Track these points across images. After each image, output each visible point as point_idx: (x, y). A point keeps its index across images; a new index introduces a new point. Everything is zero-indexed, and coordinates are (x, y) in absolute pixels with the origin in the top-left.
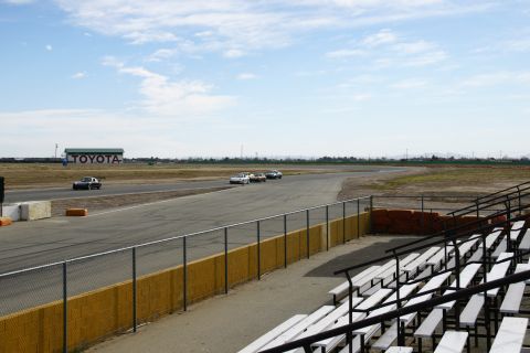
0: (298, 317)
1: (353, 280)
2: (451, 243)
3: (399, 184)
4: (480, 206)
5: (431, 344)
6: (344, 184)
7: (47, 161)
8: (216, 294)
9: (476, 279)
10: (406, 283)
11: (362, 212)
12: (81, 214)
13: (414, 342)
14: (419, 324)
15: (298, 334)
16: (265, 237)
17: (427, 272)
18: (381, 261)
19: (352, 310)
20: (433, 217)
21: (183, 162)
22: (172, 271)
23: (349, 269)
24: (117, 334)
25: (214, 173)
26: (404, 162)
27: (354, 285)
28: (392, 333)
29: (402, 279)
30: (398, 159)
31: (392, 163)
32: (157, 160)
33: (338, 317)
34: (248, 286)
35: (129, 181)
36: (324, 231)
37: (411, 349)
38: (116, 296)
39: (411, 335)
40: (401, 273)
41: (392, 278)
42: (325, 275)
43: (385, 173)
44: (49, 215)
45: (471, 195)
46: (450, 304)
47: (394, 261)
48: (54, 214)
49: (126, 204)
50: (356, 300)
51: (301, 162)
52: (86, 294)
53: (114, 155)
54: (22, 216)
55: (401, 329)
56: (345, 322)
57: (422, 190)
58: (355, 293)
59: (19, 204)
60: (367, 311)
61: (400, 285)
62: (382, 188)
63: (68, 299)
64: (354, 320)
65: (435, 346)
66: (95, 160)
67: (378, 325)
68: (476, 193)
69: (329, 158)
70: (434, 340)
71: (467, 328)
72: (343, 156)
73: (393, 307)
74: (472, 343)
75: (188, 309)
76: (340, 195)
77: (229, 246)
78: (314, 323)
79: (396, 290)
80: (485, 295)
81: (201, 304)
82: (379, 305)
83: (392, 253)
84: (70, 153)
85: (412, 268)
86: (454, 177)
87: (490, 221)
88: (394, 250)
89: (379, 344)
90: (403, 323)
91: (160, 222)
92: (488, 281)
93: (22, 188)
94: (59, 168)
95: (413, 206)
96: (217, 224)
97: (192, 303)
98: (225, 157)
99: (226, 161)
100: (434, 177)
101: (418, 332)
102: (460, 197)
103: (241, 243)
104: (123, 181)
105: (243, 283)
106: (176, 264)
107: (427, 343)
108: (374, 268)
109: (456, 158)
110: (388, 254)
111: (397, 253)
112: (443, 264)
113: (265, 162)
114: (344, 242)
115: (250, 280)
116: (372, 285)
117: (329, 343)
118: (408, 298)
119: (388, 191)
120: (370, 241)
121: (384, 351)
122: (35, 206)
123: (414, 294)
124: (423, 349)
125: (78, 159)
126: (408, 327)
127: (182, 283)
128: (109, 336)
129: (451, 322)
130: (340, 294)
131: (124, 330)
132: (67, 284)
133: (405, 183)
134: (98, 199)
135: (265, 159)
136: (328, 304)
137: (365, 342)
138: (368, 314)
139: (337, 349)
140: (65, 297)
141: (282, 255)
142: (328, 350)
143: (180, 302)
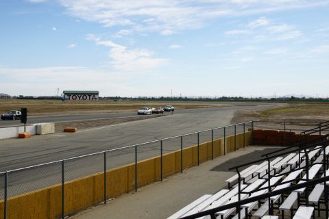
0: (206, 196)
1: (241, 173)
2: (303, 151)
3: (270, 114)
4: (322, 128)
5: (290, 214)
6: (235, 114)
7: (52, 98)
8: (156, 181)
9: (319, 174)
10: (274, 176)
11: (247, 131)
12: (73, 131)
13: (279, 212)
14: (283, 202)
15: (206, 207)
16: (186, 147)
17: (288, 169)
18: (258, 162)
19: (240, 192)
20: (291, 135)
21: (135, 99)
22: (128, 167)
23: (239, 167)
24: (95, 205)
26: (273, 100)
27: (241, 176)
28: (266, 207)
29: (272, 173)
30: (270, 98)
31: (266, 100)
32: (119, 98)
33: (232, 196)
34: (175, 177)
35: (105, 111)
36: (223, 143)
38: (94, 181)
39: (278, 208)
40: (271, 169)
41: (265, 173)
42: (223, 170)
43: (261, 107)
44: (53, 131)
45: (315, 121)
46: (302, 190)
47: (267, 162)
48: (57, 131)
49: (100, 125)
50: (243, 186)
51: (208, 100)
52: (76, 180)
53: (93, 95)
54: (37, 132)
55: (271, 205)
56: (235, 200)
57: (284, 118)
58: (242, 182)
59: (36, 124)
60: (250, 193)
61: (270, 177)
62: (259, 116)
63: (65, 183)
64: (241, 199)
65: (293, 215)
66: (81, 98)
67: (256, 202)
68: (319, 120)
69: (226, 98)
70: (292, 212)
71: (313, 205)
72: (234, 96)
73: (266, 191)
74: (316, 214)
75: (138, 190)
76: (233, 120)
77: (163, 152)
78: (216, 200)
79: (268, 180)
80: (325, 184)
81: (146, 187)
82: (257, 190)
83: (265, 157)
84: (66, 94)
85: (278, 167)
86: (304, 110)
87: (328, 138)
88: (267, 155)
89: (257, 214)
90: (272, 201)
91: (118, 137)
92: (327, 175)
93: (37, 115)
94: (59, 103)
95: (279, 128)
96: (156, 138)
97: (140, 186)
99: (162, 99)
100: (292, 110)
101: (281, 207)
102: (309, 122)
103: (171, 150)
104: (99, 111)
105: (172, 175)
106: (130, 163)
107: (287, 214)
108: (254, 166)
109: (306, 98)
110: (263, 158)
111: (269, 157)
112: (298, 164)
113: (186, 100)
114: (235, 150)
115: (176, 173)
116: (253, 177)
117: (226, 213)
118: (276, 185)
119: (262, 118)
120: (251, 150)
122: (44, 126)
123: (279, 183)
124: (285, 217)
125: (71, 97)
126: (276, 204)
127: (134, 175)
128: (90, 206)
129: (303, 200)
130: (232, 183)
131: (98, 203)
132: (65, 174)
133: (273, 113)
134: (83, 122)
135: (186, 98)
136: (225, 188)
137: (248, 212)
138: (250, 195)
139: (231, 216)
140: (63, 182)
141: (196, 157)
142: (225, 217)
143: (133, 186)
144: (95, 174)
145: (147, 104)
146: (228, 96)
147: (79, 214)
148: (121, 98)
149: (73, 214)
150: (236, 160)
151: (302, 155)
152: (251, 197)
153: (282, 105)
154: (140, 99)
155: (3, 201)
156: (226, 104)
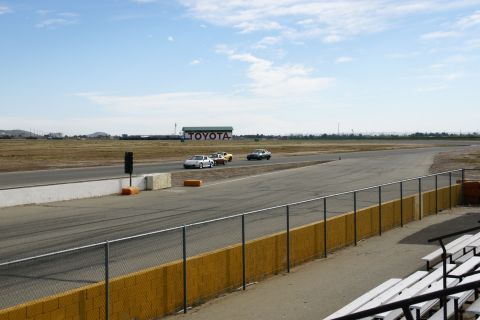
0: (392, 281)
1: (446, 247)
6: (436, 158)
7: (168, 138)
8: (316, 257)
11: (454, 184)
12: (196, 184)
15: (394, 296)
16: (361, 207)
18: (473, 231)
19: (446, 275)
21: (285, 138)
22: (276, 236)
23: (443, 237)
24: (229, 291)
25: (314, 149)
27: (448, 252)
32: (262, 136)
33: (433, 282)
34: (346, 251)
36: (417, 201)
38: (228, 257)
42: (419, 242)
43: (476, 147)
44: (170, 185)
48: (174, 184)
49: (235, 176)
50: (449, 267)
51: (394, 138)
52: (202, 255)
53: (225, 132)
54: (147, 186)
56: (438, 287)
58: (448, 260)
59: (145, 175)
60: (460, 278)
62: (473, 161)
63: (187, 259)
64: (448, 286)
66: (208, 137)
67: (472, 292)
69: (421, 134)
72: (434, 132)
75: (291, 270)
76: (432, 168)
77: (327, 214)
78: (409, 287)
81: (303, 266)
82: (472, 272)
84: (186, 131)
89: (473, 308)
91: (263, 193)
93: (146, 162)
94: (177, 144)
96: (317, 194)
97: (295, 265)
98: (323, 133)
99: (325, 137)
103: (340, 211)
105: (340, 249)
106: (279, 230)
108: (465, 237)
113: (361, 138)
114: (436, 213)
115: (347, 246)
116: (465, 253)
117: (424, 306)
120: (461, 212)
121: (477, 316)
122: (158, 178)
125: (193, 136)
127: (286, 248)
128: (222, 292)
130: (432, 261)
131: (235, 288)
132: (187, 246)
134: (210, 172)
135: (360, 135)
136: (422, 269)
137: (459, 306)
138: (461, 280)
139: (431, 312)
140: (184, 258)
141: (377, 223)
142: (422, 312)
143: (284, 265)
144: (230, 247)
145: (302, 145)
146: (424, 132)
147: (207, 303)
148: (265, 137)
149: (200, 304)
150: (439, 226)
152: (462, 283)
154: (293, 138)
155: (104, 282)
156: (421, 143)
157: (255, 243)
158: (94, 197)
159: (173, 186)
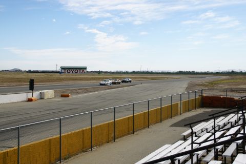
0: (167, 146)
1: (193, 128)
2: (241, 112)
3: (215, 84)
5: (231, 160)
6: (189, 84)
7: (53, 72)
8: (129, 134)
10: (218, 131)
11: (198, 97)
12: (68, 96)
13: (222, 159)
14: (225, 151)
15: (167, 154)
16: (152, 108)
17: (229, 126)
18: (207, 120)
19: (193, 143)
20: (231, 100)
21: (114, 73)
22: (109, 123)
23: (191, 124)
24: (84, 151)
26: (218, 74)
27: (194, 131)
28: (212, 154)
29: (217, 129)
30: (215, 72)
31: (212, 74)
32: (102, 72)
33: (186, 146)
34: (143, 131)
35: (91, 81)
36: (179, 105)
37: (221, 162)
38: (83, 134)
39: (221, 155)
40: (216, 126)
41: (212, 128)
42: (180, 126)
43: (209, 78)
44: (53, 97)
46: (240, 141)
47: (213, 120)
48: (56, 96)
49: (88, 92)
50: (195, 138)
51: (168, 73)
52: (69, 133)
53: (83, 69)
54: (42, 97)
55: (216, 152)
56: (189, 148)
57: (226, 87)
58: (194, 135)
59: (40, 91)
60: (200, 144)
61: (216, 131)
62: (207, 86)
63: (62, 135)
64: (194, 148)
65: (233, 161)
66: (74, 72)
67: (205, 151)
69: (182, 72)
70: (232, 158)
72: (188, 71)
73: (212, 142)
75: (116, 141)
76: (187, 89)
77: (135, 112)
78: (174, 149)
79: (214, 134)
81: (122, 138)
82: (206, 141)
83: (212, 116)
84: (63, 69)
85: (221, 124)
86: (242, 81)
88: (213, 115)
89: (206, 159)
90: (217, 150)
91: (102, 101)
93: (41, 85)
94: (58, 75)
95: (222, 95)
96: (129, 102)
97: (118, 138)
99: (134, 73)
100: (232, 81)
101: (224, 154)
102: (245, 91)
103: (141, 111)
104: (87, 82)
105: (141, 129)
106: (110, 120)
107: (228, 159)
108: (203, 123)
109: (243, 72)
110: (210, 117)
111: (214, 117)
112: (236, 122)
113: (152, 73)
114: (189, 111)
115: (144, 128)
116: (202, 132)
117: (182, 158)
118: (220, 138)
119: (210, 87)
120: (201, 111)
121: (208, 163)
122: (47, 92)
123: (222, 136)
124: (227, 162)
125: (66, 71)
126: (220, 152)
127: (113, 129)
128: (80, 152)
129: (240, 149)
130: (187, 135)
131: (87, 149)
132: (62, 128)
133: (218, 84)
134: (75, 90)
136: (181, 140)
137: (199, 158)
139: (186, 161)
140: (60, 134)
141: (159, 116)
142: (181, 161)
143: (112, 137)
144: (84, 129)
145: (122, 76)
146: (183, 71)
147: (72, 158)
149: (68, 158)
150: (190, 118)
151: (240, 115)
152: (201, 146)
153: (224, 77)
154: (118, 73)
155: (17, 148)
156: (182, 76)
157: (98, 127)
158: (13, 103)
159: (55, 97)
